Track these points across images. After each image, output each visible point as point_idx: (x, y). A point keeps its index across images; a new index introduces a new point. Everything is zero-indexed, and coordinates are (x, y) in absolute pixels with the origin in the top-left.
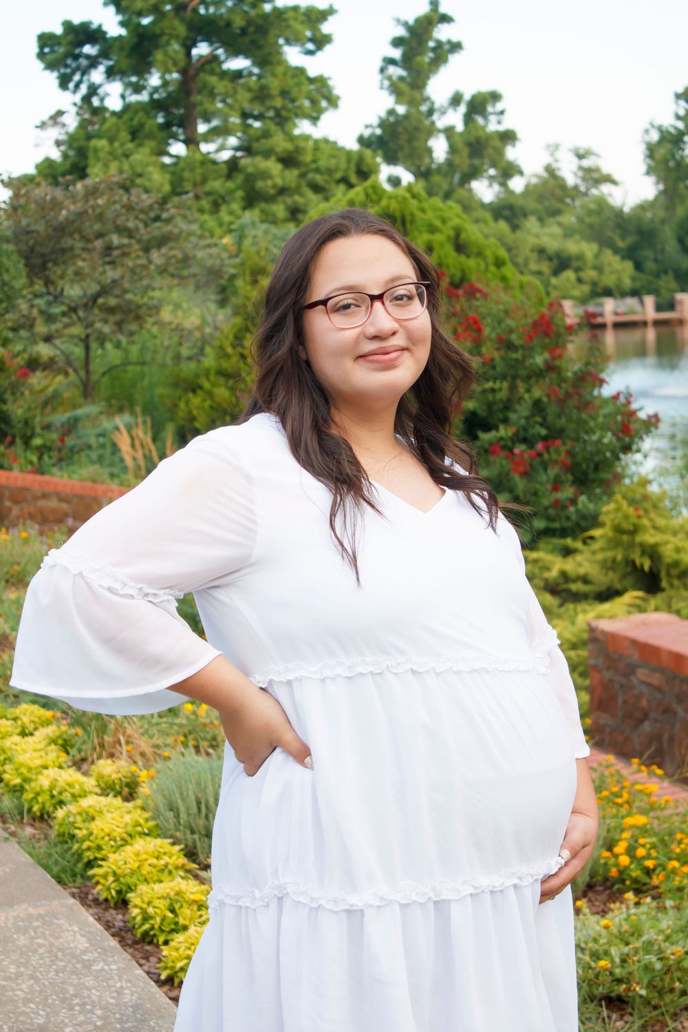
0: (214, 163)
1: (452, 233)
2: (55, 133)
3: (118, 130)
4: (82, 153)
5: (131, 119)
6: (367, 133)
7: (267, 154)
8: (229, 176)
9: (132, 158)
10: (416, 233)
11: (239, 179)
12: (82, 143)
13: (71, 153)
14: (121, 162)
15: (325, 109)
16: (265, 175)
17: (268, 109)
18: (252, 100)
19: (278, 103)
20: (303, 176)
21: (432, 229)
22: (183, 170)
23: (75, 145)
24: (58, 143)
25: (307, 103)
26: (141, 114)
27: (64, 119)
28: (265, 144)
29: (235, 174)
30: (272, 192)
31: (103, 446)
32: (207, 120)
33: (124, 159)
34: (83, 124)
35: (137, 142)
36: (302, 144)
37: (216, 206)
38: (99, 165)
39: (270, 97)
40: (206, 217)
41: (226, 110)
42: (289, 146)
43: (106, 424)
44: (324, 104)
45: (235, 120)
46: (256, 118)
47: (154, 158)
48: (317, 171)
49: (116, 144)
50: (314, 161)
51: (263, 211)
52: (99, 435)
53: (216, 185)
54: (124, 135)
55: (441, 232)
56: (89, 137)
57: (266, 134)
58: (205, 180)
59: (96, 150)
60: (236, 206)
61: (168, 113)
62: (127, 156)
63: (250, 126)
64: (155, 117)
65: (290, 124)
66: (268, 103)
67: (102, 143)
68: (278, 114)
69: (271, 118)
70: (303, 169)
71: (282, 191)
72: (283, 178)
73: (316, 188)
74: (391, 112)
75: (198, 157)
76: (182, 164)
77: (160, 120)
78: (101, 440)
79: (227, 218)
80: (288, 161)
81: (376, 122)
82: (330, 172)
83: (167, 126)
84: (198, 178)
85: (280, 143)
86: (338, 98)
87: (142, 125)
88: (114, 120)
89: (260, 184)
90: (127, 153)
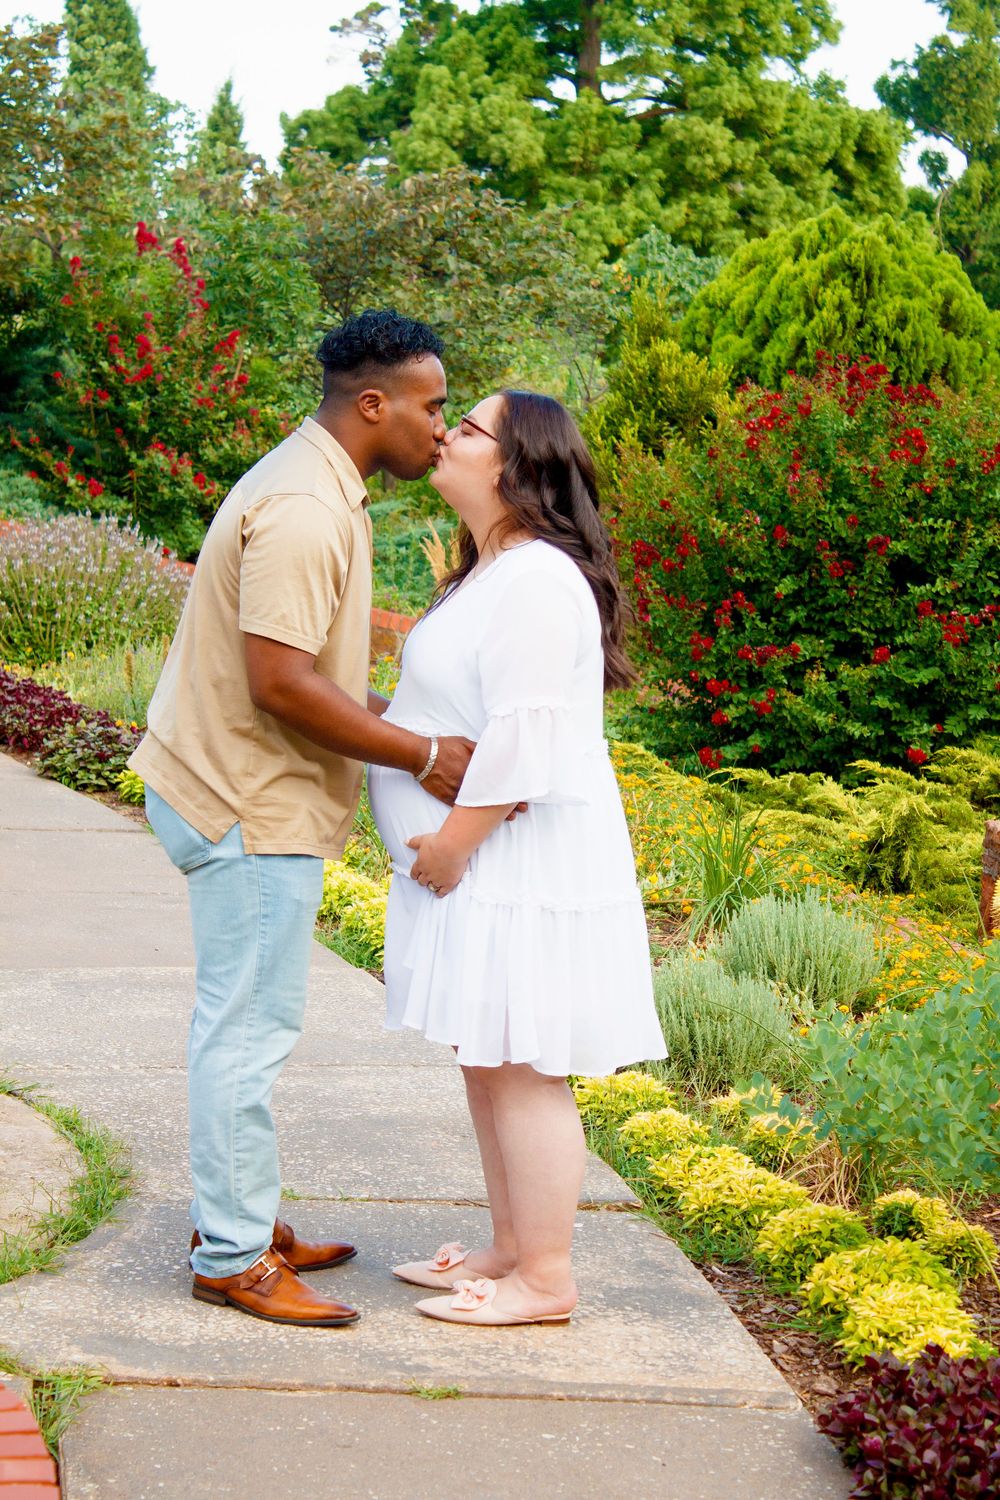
0: (622, 118)
1: (940, 299)
2: (361, 42)
3: (469, 51)
4: (406, 83)
5: (492, 36)
6: (893, 76)
7: (709, 112)
8: (643, 144)
9: (485, 101)
10: (886, 296)
11: (660, 149)
12: (409, 68)
13: (389, 82)
14: (468, 105)
15: (818, 44)
16: (703, 147)
17: (720, 36)
18: (695, 20)
19: (738, 26)
20: (764, 153)
21: (910, 292)
22: (569, 126)
23: (396, 71)
24: (367, 60)
25: (786, 31)
26: (509, 28)
27: (381, 19)
28: (710, 94)
29: (653, 140)
30: (712, 175)
31: (404, 560)
32: (617, 46)
33: (473, 101)
34: (412, 33)
35: (497, 72)
36: (770, 100)
37: (617, 189)
38: (432, 107)
39: (725, 16)
40: (599, 208)
41: (651, 33)
42: (749, 102)
43: (413, 530)
44: (815, 35)
45: (663, 49)
46: (698, 49)
47: (524, 104)
48: (791, 146)
49: (463, 75)
50: (786, 130)
51: (692, 206)
52: (400, 545)
53: (621, 156)
54: (478, 61)
55: (924, 296)
56: (421, 60)
57: (712, 80)
58: (602, 147)
59: (429, 82)
60: (649, 195)
61: (553, 29)
62: (479, 97)
63: (687, 60)
64: (531, 34)
65: (754, 65)
66: (721, 27)
67: (439, 72)
68: (735, 46)
69: (723, 52)
70: (767, 142)
71: (730, 174)
72: (733, 155)
73: (786, 175)
74: (940, 43)
75: (596, 107)
76: (568, 117)
77: (540, 38)
78: (403, 550)
79: (632, 214)
80: (743, 126)
81: (911, 57)
82: (811, 149)
83: (550, 50)
84: (593, 142)
85: (733, 95)
86: (840, 25)
87: (509, 46)
88: (464, 33)
89: (692, 160)
90: (480, 90)
